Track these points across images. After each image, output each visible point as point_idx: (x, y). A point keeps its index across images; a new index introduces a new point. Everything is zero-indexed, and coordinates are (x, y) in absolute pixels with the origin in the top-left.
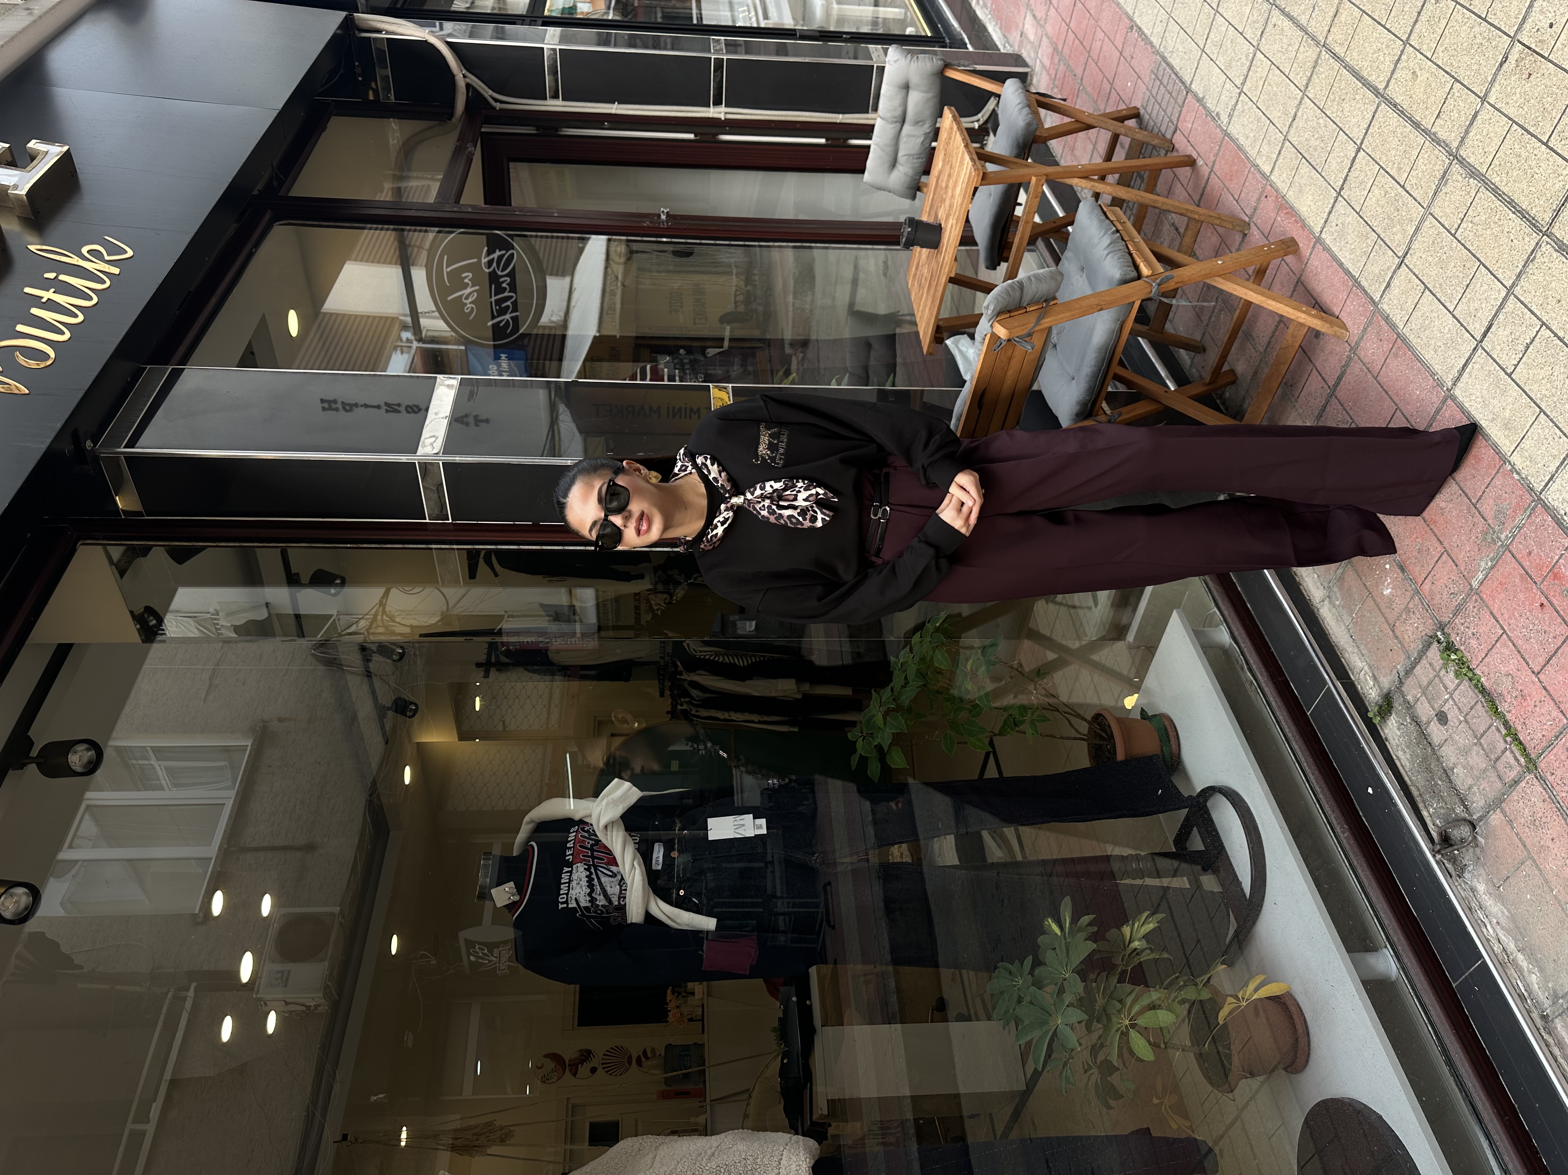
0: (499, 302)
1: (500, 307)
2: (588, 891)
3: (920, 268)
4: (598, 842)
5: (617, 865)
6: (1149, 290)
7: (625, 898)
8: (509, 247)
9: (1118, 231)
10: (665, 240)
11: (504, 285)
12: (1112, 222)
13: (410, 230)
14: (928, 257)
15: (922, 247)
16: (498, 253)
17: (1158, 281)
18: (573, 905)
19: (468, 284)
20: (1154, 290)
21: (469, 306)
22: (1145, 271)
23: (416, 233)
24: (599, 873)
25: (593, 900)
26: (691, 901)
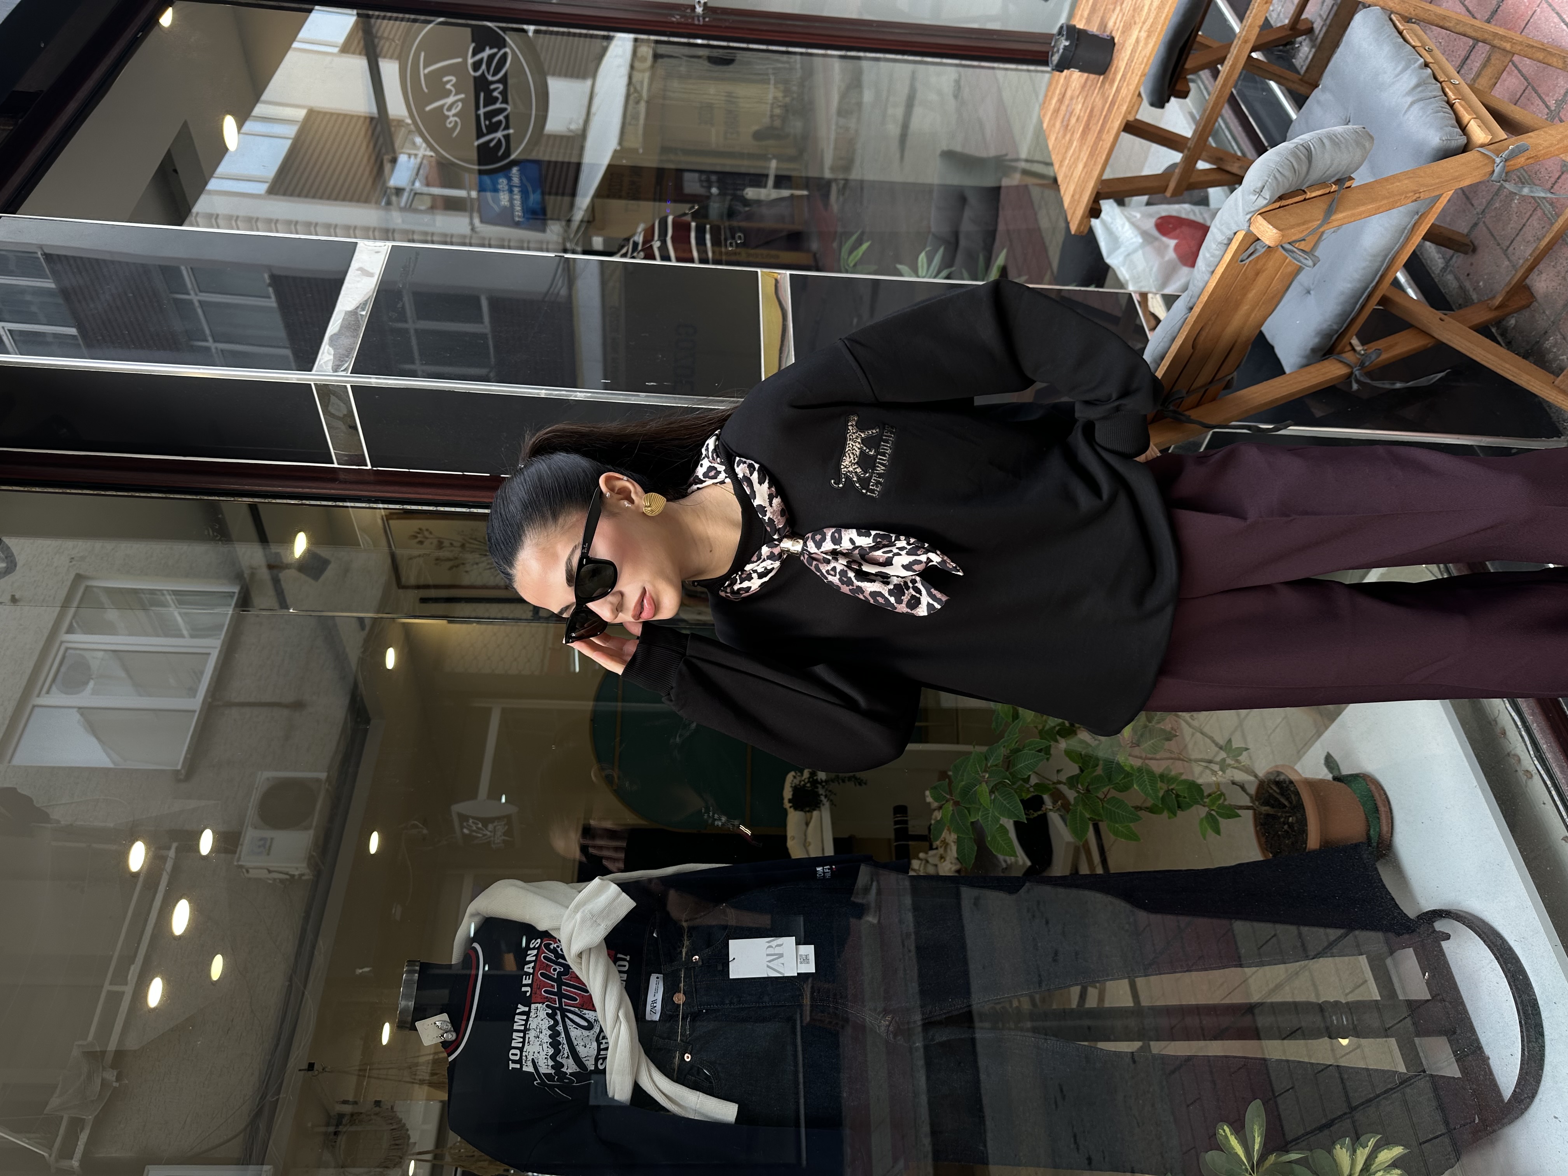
0: (489, 115)
1: (490, 122)
2: (551, 1051)
3: (1066, 102)
4: (567, 968)
5: (595, 1011)
6: (1490, 169)
7: (605, 1059)
8: (500, 43)
9: (1426, 65)
10: (699, 41)
11: (496, 94)
12: (1414, 47)
13: (378, 17)
14: (1083, 87)
15: (1082, 70)
16: (488, 52)
17: (1504, 155)
18: (528, 1068)
19: (450, 91)
20: (1497, 170)
21: (452, 119)
22: (1479, 134)
23: (385, 22)
24: (567, 1020)
25: (558, 1066)
26: (699, 1071)
